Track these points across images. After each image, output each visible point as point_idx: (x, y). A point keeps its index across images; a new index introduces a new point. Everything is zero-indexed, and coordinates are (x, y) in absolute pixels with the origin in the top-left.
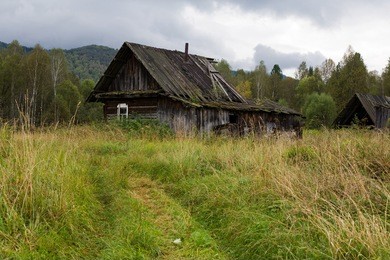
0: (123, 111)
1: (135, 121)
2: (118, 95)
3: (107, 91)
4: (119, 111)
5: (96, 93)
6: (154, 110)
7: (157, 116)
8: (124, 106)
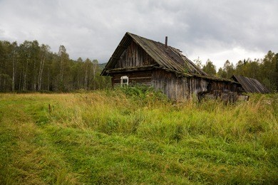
0: (125, 81)
1: (134, 88)
2: (122, 70)
3: (114, 68)
4: (122, 81)
5: (107, 69)
6: (149, 80)
7: (152, 84)
8: (125, 77)
